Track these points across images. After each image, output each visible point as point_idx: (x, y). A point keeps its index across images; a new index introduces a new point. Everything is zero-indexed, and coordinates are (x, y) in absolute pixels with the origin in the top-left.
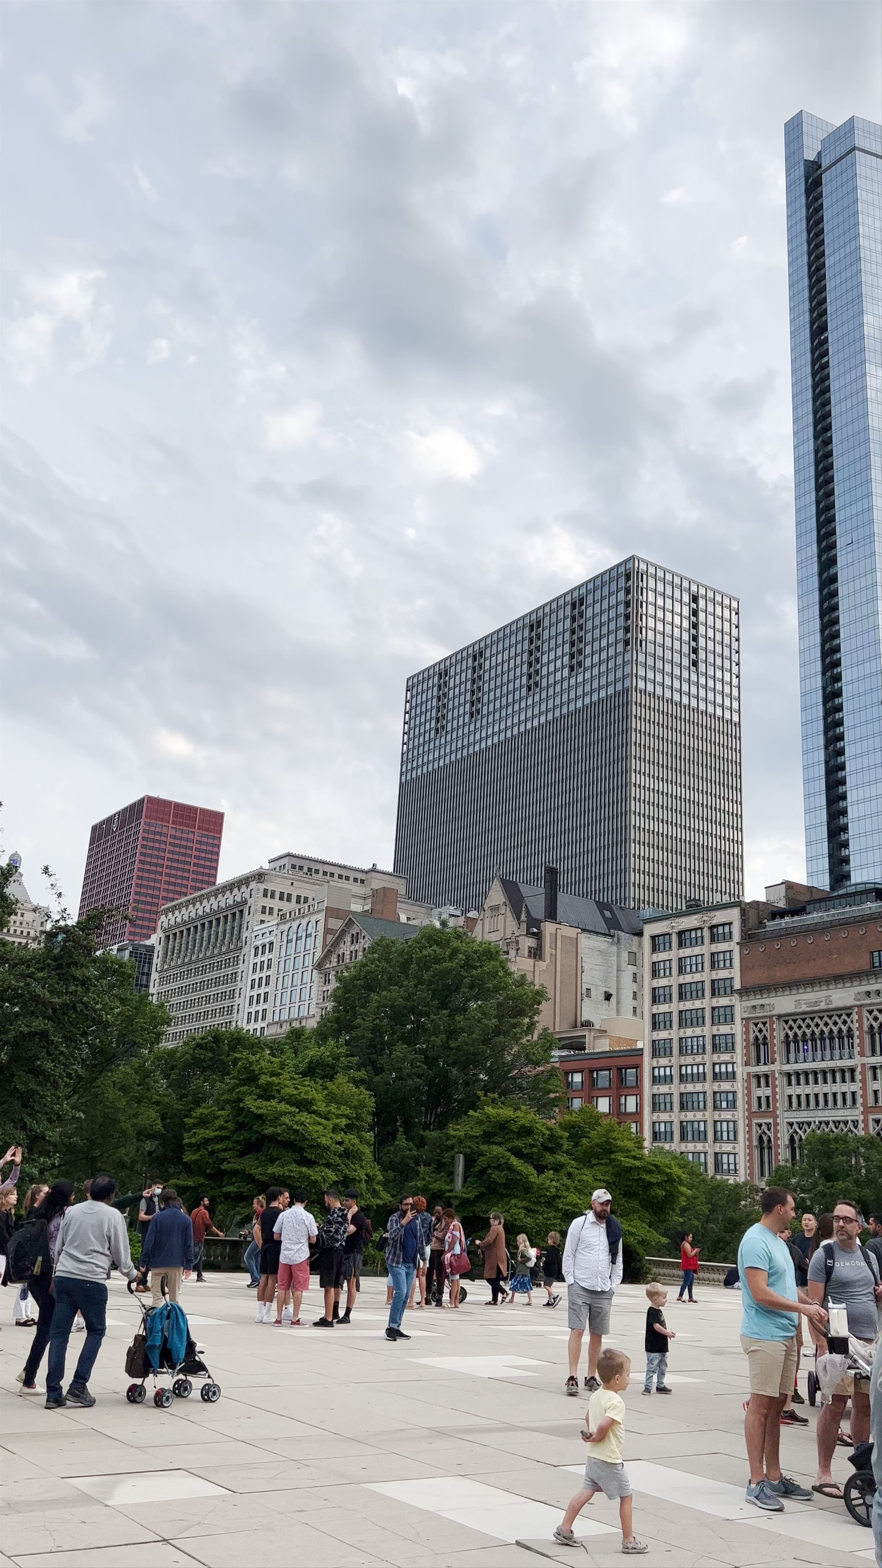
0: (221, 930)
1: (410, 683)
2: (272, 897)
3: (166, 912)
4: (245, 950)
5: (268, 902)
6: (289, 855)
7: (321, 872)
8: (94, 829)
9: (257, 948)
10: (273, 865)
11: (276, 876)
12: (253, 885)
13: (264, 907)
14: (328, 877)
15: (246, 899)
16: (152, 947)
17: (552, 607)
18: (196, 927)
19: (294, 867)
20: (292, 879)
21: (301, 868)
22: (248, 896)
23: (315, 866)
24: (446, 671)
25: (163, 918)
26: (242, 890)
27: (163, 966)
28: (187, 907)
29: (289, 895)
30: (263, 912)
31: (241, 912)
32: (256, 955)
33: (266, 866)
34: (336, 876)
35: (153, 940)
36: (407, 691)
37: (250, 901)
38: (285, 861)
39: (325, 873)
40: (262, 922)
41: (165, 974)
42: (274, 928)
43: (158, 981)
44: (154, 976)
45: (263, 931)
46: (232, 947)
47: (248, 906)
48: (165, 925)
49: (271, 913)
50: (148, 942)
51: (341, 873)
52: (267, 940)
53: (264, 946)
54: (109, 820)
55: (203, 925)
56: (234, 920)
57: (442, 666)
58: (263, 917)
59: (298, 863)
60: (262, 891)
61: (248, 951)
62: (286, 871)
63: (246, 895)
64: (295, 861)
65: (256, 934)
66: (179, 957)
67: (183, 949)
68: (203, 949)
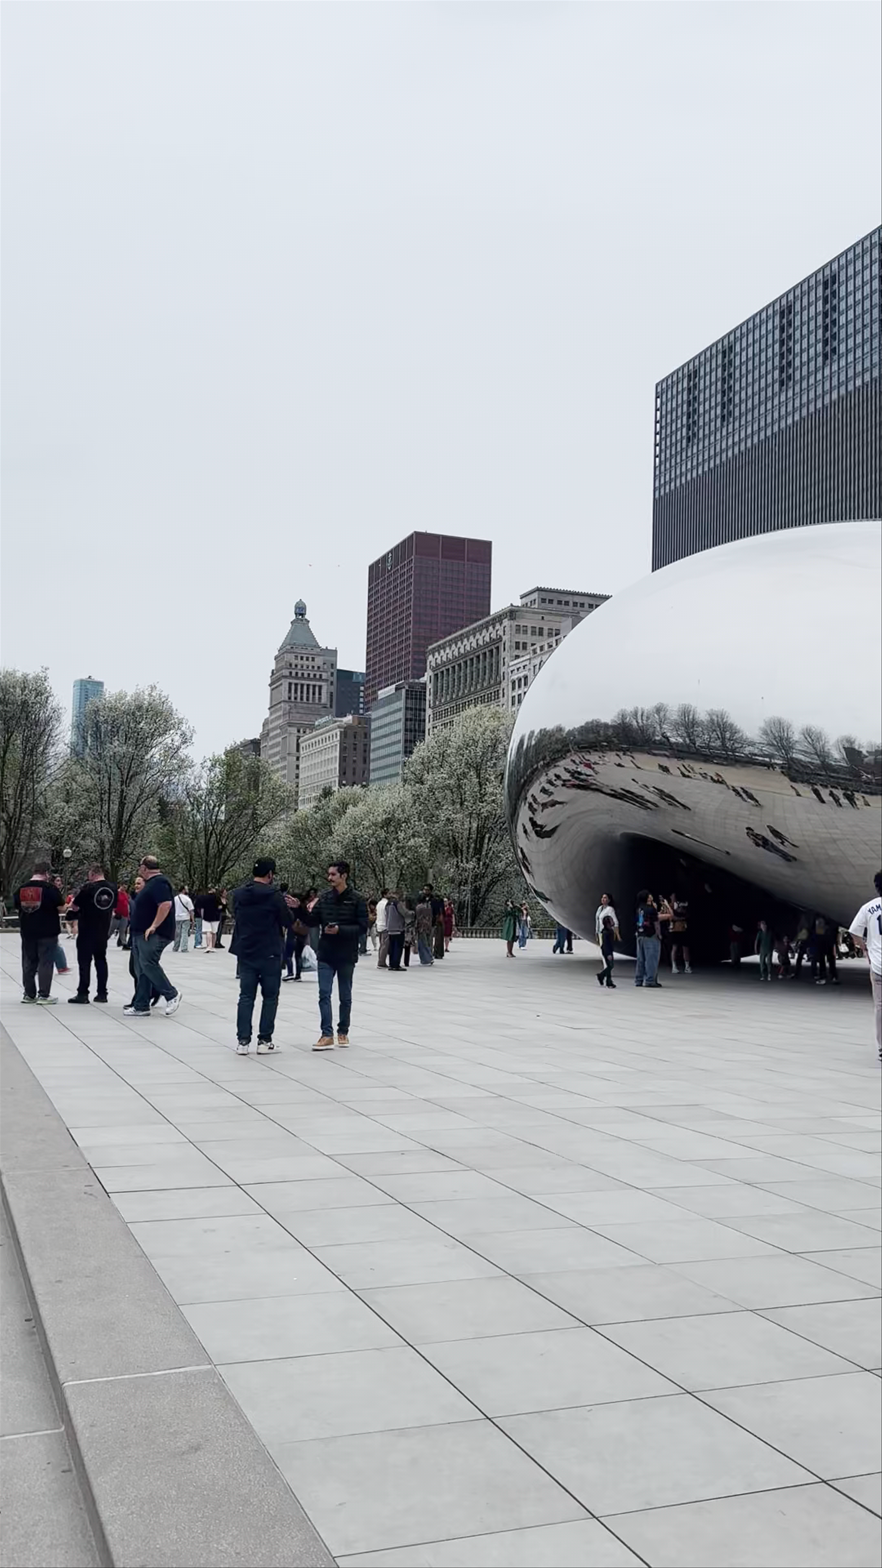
0: (481, 666)
1: (659, 390)
2: (525, 632)
3: (433, 652)
4: (503, 685)
5: (521, 638)
6: (539, 590)
7: (571, 604)
8: (371, 568)
9: (514, 683)
10: (525, 600)
11: (527, 612)
12: (506, 622)
13: (517, 643)
14: (578, 608)
15: (500, 636)
16: (425, 684)
17: (803, 288)
18: (460, 665)
19: (543, 600)
20: (542, 613)
21: (551, 601)
22: (502, 633)
23: (564, 598)
24: (695, 372)
25: (431, 657)
26: (497, 628)
27: (434, 702)
28: (450, 646)
29: (541, 629)
30: (517, 648)
31: (498, 648)
32: (513, 689)
33: (518, 603)
34: (586, 606)
35: (425, 679)
36: (657, 397)
37: (504, 638)
38: (535, 596)
39: (575, 604)
40: (517, 657)
41: (436, 711)
42: (527, 663)
43: (432, 716)
44: (429, 712)
45: (518, 666)
46: (492, 682)
47: (503, 642)
48: (433, 664)
49: (525, 648)
50: (422, 680)
51: (591, 602)
52: (521, 675)
53: (520, 680)
54: (384, 559)
55: (466, 662)
56: (492, 656)
57: (691, 367)
58: (517, 652)
59: (549, 596)
60: (514, 628)
61: (506, 685)
62: (536, 606)
63: (500, 633)
64: (544, 595)
65: (511, 669)
66: (448, 694)
67: (450, 686)
68: (468, 686)
